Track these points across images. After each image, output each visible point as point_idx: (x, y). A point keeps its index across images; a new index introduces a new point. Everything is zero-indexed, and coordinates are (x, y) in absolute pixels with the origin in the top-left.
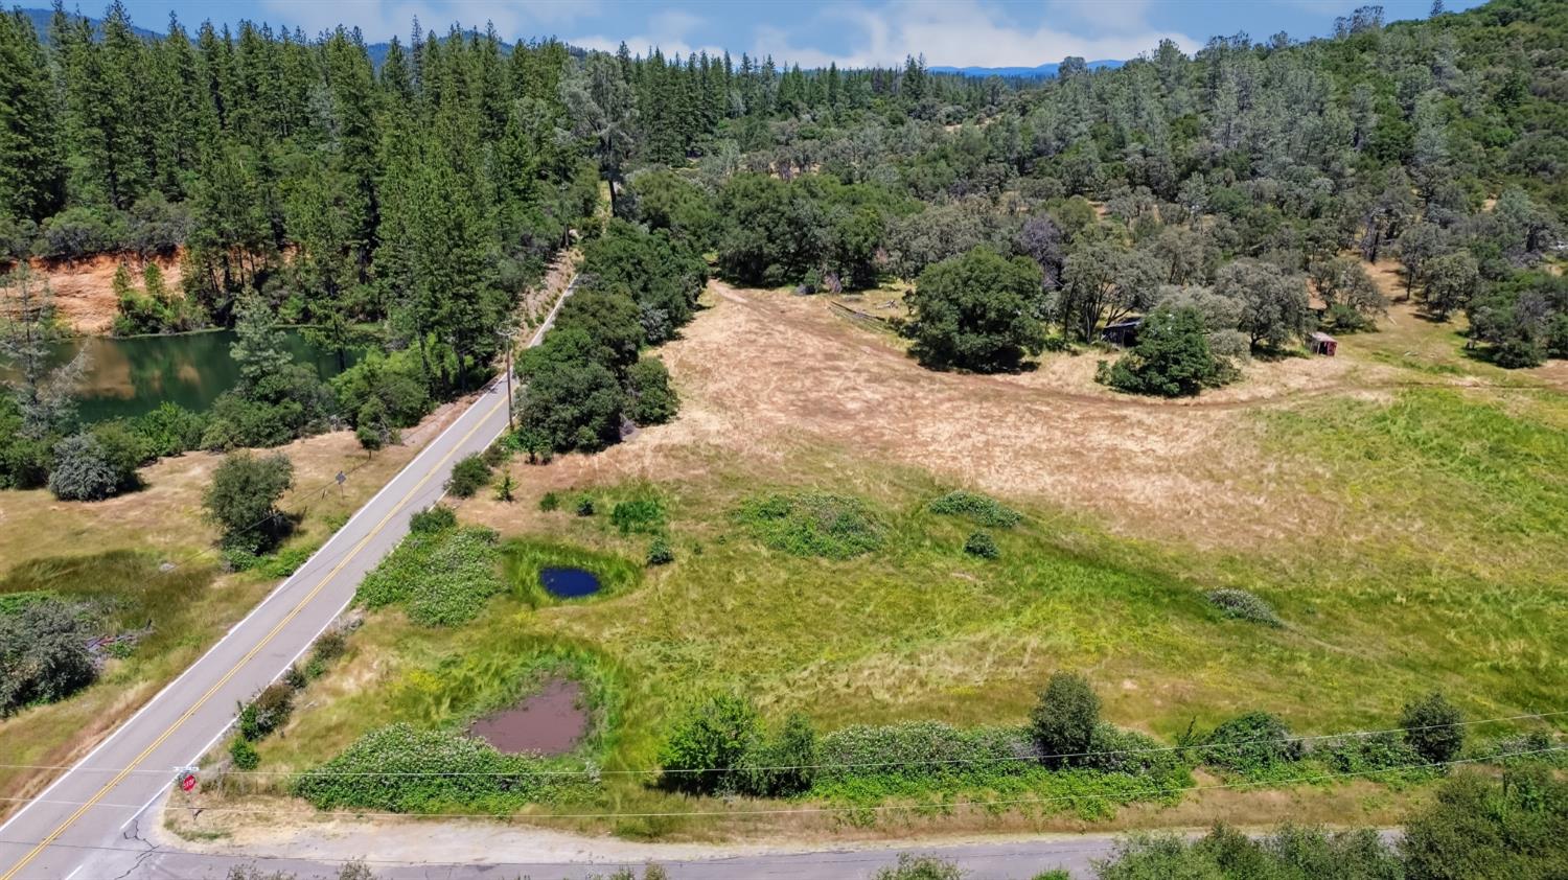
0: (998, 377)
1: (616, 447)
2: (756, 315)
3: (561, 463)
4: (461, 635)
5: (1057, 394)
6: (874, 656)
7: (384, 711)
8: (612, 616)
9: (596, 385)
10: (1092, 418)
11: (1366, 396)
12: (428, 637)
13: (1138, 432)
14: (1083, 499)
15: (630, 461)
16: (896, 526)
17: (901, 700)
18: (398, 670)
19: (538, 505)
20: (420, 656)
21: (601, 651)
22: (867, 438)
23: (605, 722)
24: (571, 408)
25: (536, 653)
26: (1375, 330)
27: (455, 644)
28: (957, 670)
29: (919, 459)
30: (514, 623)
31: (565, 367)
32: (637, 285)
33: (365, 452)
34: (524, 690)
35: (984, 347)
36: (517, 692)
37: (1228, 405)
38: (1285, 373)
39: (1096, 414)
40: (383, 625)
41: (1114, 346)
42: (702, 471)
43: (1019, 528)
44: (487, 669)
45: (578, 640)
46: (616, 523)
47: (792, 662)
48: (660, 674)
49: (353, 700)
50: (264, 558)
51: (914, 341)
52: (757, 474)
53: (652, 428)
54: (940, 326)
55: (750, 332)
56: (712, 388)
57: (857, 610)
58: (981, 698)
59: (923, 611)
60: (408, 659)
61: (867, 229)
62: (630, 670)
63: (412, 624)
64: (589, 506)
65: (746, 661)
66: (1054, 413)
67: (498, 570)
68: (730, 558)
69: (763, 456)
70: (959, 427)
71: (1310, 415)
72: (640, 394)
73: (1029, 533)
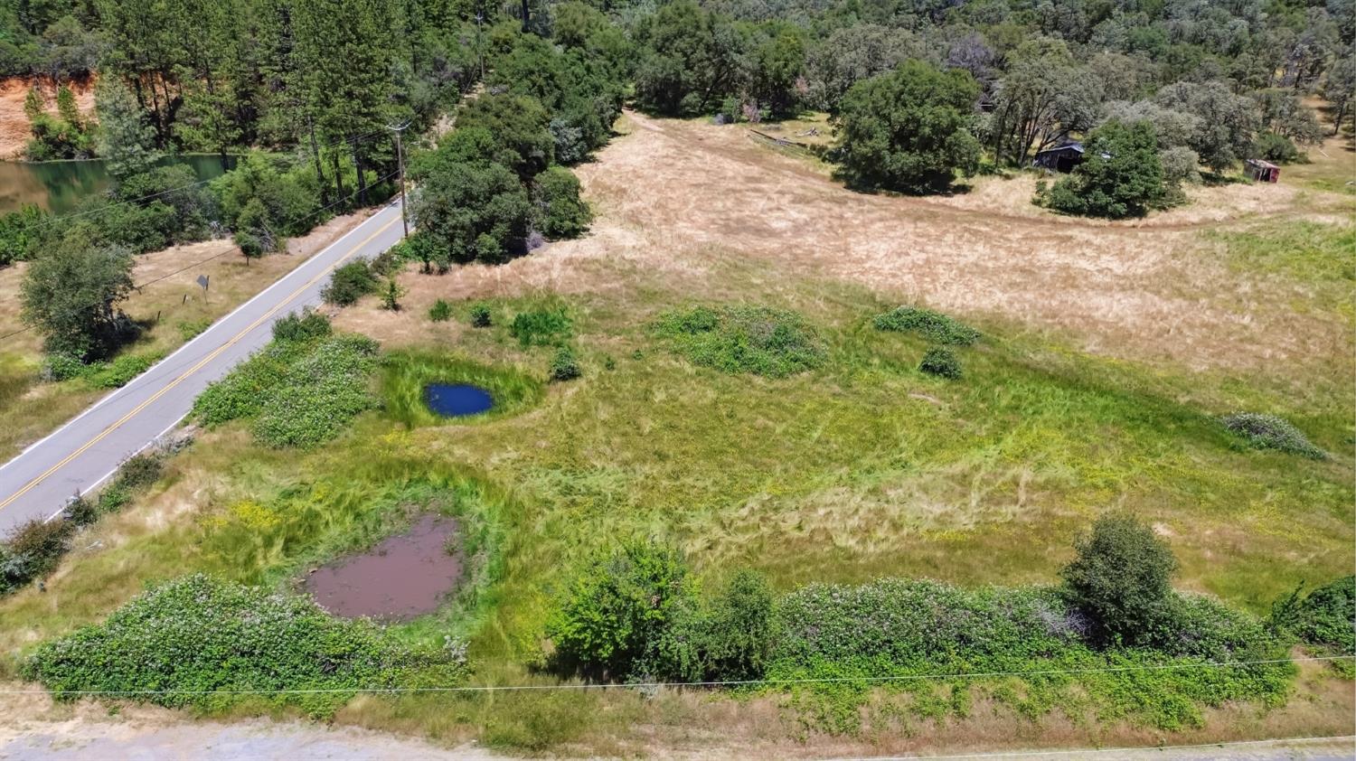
0: (931, 199)
1: (521, 259)
2: (673, 142)
3: (459, 274)
4: (314, 459)
5: (994, 215)
6: (830, 491)
7: (193, 554)
8: (503, 439)
9: (498, 188)
10: (1037, 239)
11: (1322, 219)
12: (269, 460)
13: (1089, 252)
14: (1046, 316)
15: (536, 273)
16: (837, 343)
17: (871, 548)
18: (225, 501)
19: (426, 312)
20: (256, 484)
21: (486, 481)
22: (795, 255)
23: (485, 573)
24: (470, 212)
25: (405, 481)
26: (1308, 162)
27: (306, 469)
28: (938, 509)
29: (855, 275)
30: (383, 445)
31: (464, 167)
32: (550, 100)
33: (244, 260)
34: (384, 528)
35: (917, 167)
36: (375, 530)
37: (1179, 226)
38: (1232, 197)
39: (1040, 234)
40: (217, 447)
41: (1048, 171)
42: (615, 285)
43: (979, 346)
44: (339, 502)
45: (458, 467)
46: (516, 335)
47: (725, 497)
48: (558, 511)
49: (154, 541)
50: (94, 365)
51: (839, 165)
52: (677, 288)
53: (561, 242)
54: (869, 143)
55: (667, 156)
56: (627, 206)
57: (802, 435)
58: (975, 546)
59: (882, 437)
60: (241, 486)
61: (789, 55)
62: (520, 505)
63: (254, 445)
64: (485, 316)
65: (668, 495)
66: (995, 233)
67: (373, 385)
68: (647, 375)
69: (683, 272)
70: (894, 245)
71: (1270, 237)
72: (549, 205)
73: (991, 351)
